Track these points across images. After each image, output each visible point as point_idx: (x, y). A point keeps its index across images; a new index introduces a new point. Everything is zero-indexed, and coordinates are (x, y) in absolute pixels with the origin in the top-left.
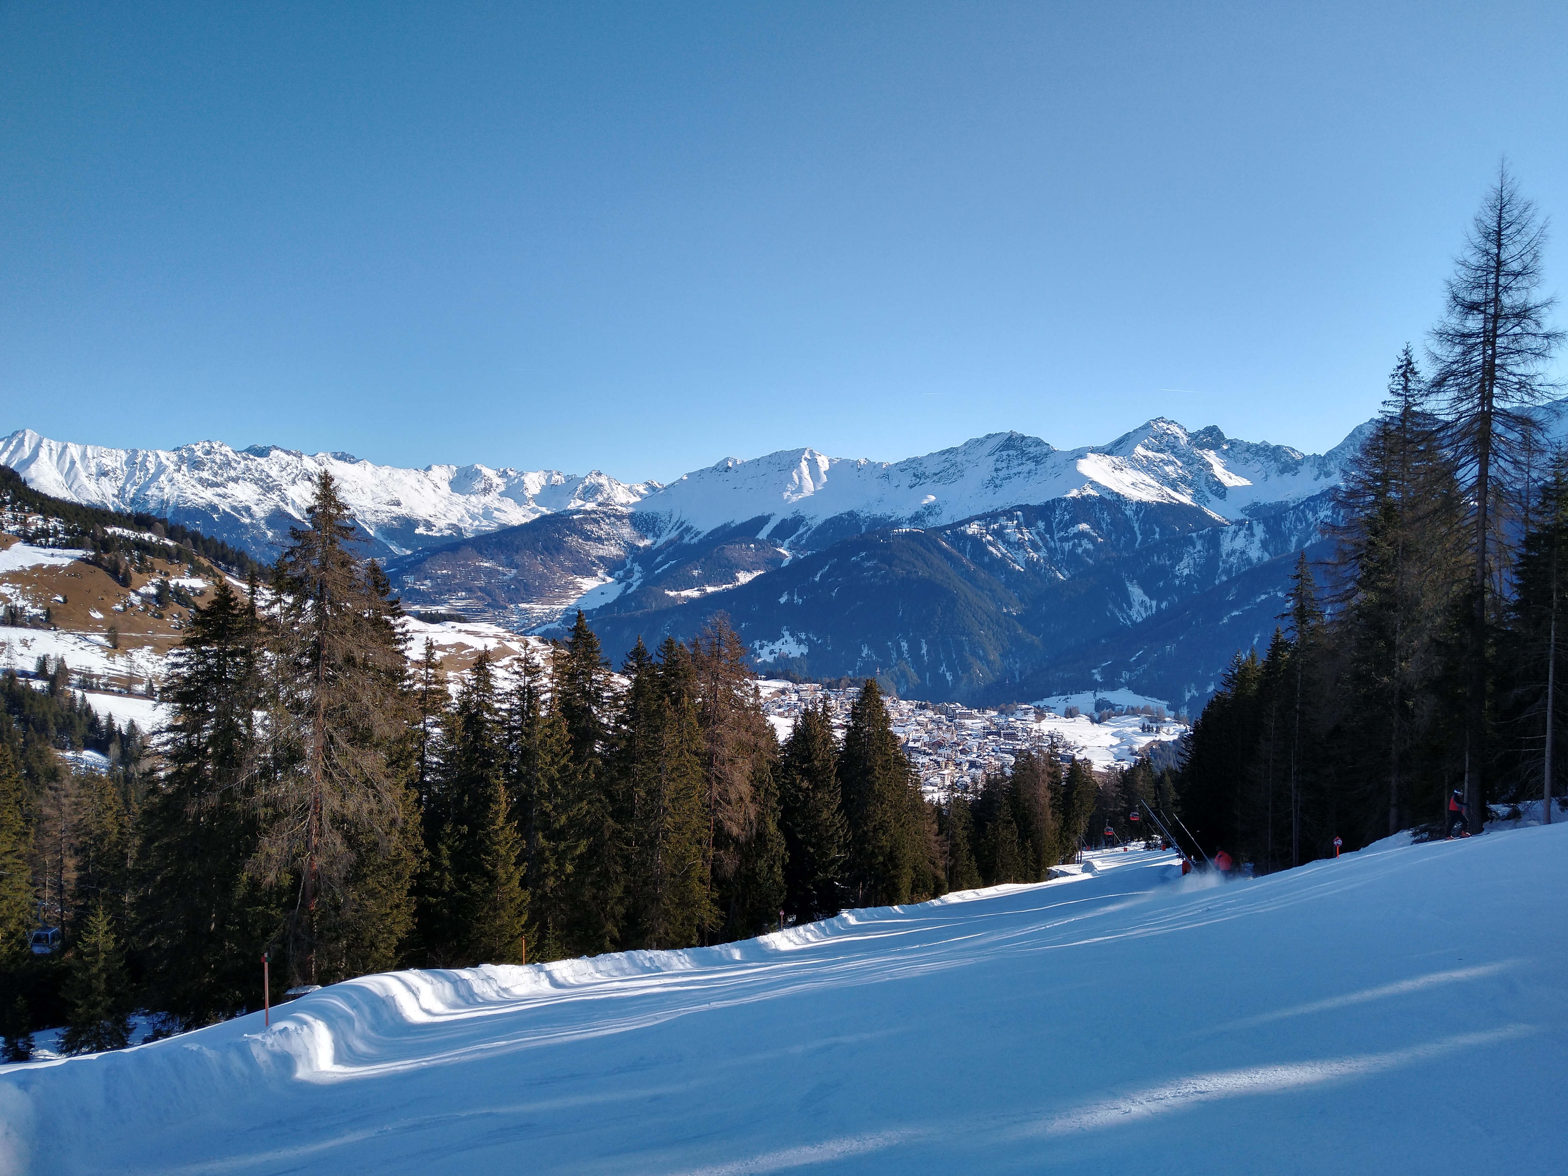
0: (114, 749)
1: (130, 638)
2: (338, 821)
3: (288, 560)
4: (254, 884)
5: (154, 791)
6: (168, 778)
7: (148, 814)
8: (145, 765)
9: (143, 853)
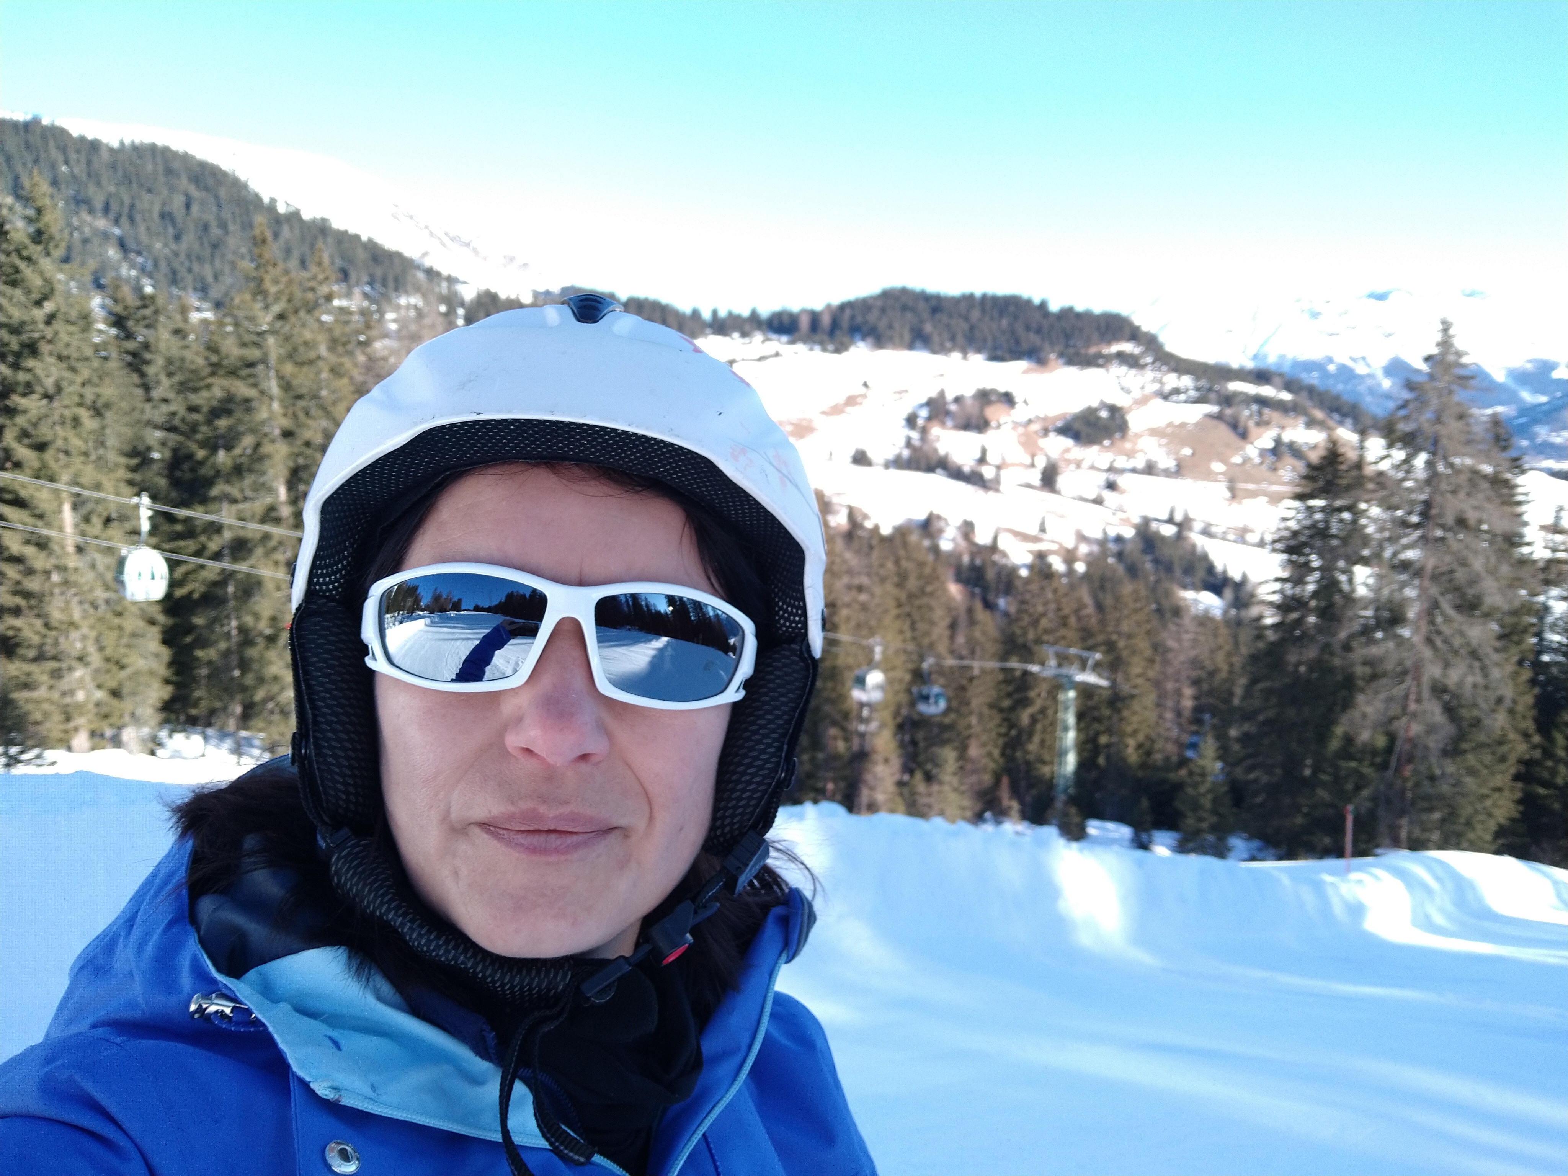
0: (1228, 593)
1: (1247, 490)
2: (1439, 689)
3: (1402, 413)
4: (1349, 740)
5: (1259, 637)
6: (1274, 626)
7: (1254, 658)
8: (1254, 611)
9: (1248, 693)
